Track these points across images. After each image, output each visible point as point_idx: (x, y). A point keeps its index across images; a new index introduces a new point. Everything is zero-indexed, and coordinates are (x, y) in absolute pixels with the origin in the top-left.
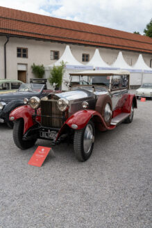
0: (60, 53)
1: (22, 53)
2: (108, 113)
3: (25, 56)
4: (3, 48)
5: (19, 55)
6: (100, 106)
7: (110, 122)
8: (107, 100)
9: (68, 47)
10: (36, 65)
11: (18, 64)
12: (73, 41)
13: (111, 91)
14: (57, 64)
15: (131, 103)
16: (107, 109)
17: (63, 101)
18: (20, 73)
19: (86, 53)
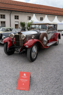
0: (31, 17)
1: (17, 17)
2: (45, 41)
3: (18, 19)
4: (9, 16)
5: (15, 18)
6: (41, 37)
7: (46, 45)
8: (45, 35)
9: (34, 15)
10: (22, 22)
11: (15, 22)
12: (36, 12)
13: (48, 31)
14: (30, 21)
15: (57, 36)
16: (45, 39)
17: (23, 35)
18: (16, 25)
19: (42, 17)
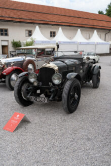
0: (33, 31)
1: (4, 32)
3: (6, 35)
5: (2, 34)
9: (37, 27)
10: (15, 41)
11: (2, 41)
14: (29, 40)
18: (4, 47)
